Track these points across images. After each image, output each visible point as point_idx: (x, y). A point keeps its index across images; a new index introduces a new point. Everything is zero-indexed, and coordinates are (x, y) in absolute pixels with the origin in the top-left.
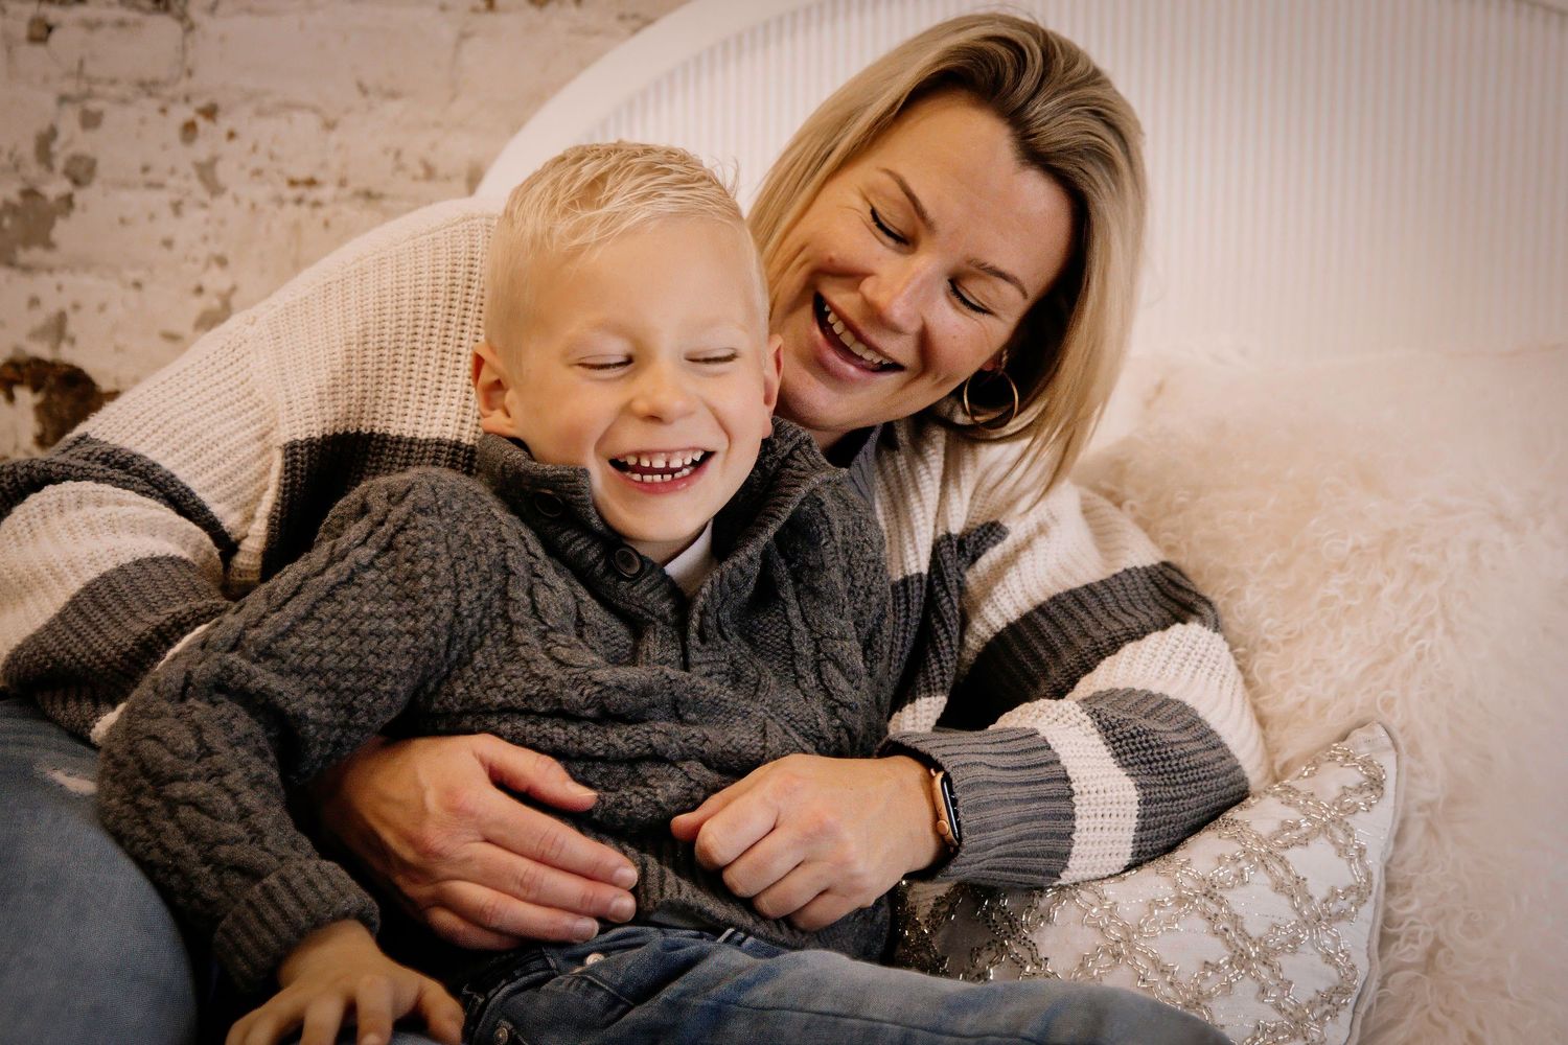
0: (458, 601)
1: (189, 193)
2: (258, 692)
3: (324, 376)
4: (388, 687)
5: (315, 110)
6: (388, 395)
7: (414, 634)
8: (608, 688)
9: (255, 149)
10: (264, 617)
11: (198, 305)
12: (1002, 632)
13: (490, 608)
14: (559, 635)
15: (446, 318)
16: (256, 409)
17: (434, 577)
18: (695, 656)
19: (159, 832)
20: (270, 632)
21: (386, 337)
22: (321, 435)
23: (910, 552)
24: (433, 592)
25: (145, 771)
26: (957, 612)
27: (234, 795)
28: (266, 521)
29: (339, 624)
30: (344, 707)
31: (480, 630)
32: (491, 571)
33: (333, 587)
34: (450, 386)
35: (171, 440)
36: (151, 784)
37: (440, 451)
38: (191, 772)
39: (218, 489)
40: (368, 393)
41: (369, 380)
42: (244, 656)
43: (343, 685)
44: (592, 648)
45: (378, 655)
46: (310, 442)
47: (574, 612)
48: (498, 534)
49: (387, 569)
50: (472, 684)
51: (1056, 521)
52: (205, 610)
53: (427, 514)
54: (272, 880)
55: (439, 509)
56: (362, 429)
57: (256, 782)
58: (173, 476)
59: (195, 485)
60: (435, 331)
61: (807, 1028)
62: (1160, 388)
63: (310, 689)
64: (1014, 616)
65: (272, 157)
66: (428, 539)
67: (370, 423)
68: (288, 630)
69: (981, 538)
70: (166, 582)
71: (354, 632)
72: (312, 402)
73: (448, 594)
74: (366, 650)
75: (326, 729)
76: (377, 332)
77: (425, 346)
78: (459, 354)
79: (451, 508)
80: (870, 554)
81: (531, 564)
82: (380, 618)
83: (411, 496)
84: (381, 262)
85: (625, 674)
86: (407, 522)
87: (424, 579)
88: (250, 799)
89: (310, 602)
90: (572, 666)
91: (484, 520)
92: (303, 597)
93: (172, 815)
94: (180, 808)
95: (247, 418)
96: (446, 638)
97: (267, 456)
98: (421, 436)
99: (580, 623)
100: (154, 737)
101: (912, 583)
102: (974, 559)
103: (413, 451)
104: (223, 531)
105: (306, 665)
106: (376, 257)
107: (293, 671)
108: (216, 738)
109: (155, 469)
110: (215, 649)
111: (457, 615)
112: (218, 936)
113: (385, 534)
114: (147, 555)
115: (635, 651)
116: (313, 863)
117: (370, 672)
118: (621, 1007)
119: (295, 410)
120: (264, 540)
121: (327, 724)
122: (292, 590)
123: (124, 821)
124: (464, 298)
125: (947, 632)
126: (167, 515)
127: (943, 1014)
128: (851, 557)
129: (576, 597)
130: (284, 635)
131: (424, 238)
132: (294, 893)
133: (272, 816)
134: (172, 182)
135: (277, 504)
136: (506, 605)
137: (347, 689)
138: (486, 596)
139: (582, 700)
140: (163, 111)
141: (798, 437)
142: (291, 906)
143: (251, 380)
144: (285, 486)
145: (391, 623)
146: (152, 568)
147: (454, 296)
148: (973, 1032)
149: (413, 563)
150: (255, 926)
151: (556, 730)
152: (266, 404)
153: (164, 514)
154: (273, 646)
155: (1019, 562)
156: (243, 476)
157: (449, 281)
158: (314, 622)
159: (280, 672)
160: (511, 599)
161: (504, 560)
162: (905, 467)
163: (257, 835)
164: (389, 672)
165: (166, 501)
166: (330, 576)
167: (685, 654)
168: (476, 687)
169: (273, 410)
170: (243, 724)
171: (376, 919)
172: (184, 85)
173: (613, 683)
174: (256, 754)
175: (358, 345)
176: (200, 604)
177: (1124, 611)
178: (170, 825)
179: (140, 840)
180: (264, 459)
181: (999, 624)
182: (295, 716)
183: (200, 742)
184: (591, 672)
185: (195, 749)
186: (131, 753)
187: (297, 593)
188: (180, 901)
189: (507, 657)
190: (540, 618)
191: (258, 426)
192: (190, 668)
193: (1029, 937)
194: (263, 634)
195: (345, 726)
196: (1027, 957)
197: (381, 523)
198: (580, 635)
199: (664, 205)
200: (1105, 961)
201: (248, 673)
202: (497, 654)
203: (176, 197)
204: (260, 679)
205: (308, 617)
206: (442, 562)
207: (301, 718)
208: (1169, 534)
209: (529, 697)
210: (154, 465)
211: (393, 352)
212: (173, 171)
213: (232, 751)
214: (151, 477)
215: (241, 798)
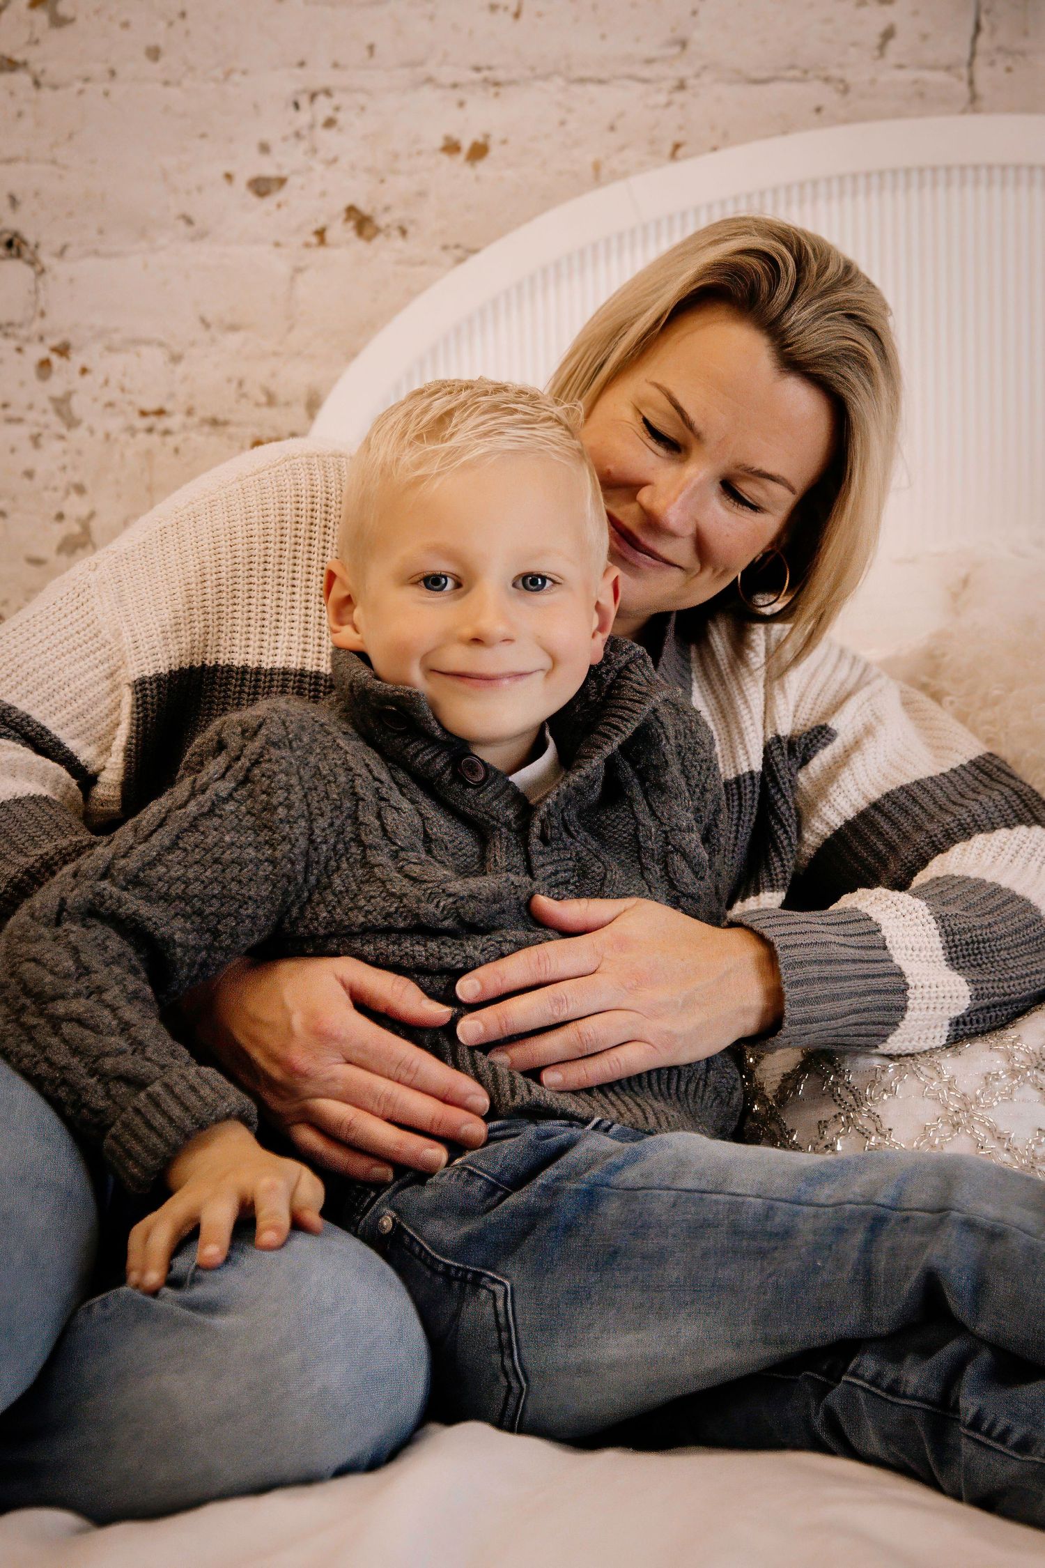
0: (311, 829)
1: (47, 426)
2: (128, 917)
3: (167, 615)
4: (250, 911)
5: (161, 344)
6: (230, 629)
7: (273, 862)
8: (462, 898)
9: (106, 382)
10: (131, 848)
11: (59, 531)
12: (840, 829)
13: (342, 833)
14: (410, 854)
15: (278, 553)
16: (102, 650)
17: (289, 807)
18: (537, 860)
19: (45, 1048)
20: (137, 861)
21: (223, 574)
22: (167, 670)
23: (741, 752)
24: (289, 822)
25: (27, 991)
26: (793, 811)
27: (114, 1010)
28: (122, 754)
29: (203, 853)
30: (208, 930)
31: (335, 855)
32: (340, 800)
33: (195, 819)
34: (289, 617)
35: (25, 684)
36: (34, 1003)
37: (287, 680)
38: (71, 991)
39: (72, 727)
40: (211, 628)
41: (210, 616)
42: (114, 883)
43: (208, 911)
44: (441, 862)
45: (240, 882)
46: (158, 678)
47: (421, 830)
48: (345, 762)
49: (245, 801)
50: (334, 907)
51: (881, 721)
52: (70, 849)
53: (279, 748)
54: (156, 1088)
55: (290, 742)
56: (207, 662)
57: (134, 997)
58: (28, 717)
59: (51, 724)
60: (269, 566)
61: (674, 1205)
62: (965, 582)
63: (177, 914)
64: (850, 814)
65: (123, 390)
66: (282, 771)
67: (214, 656)
68: (155, 859)
69: (811, 741)
70: (30, 822)
71: (216, 861)
72: (157, 640)
73: (303, 823)
74: (229, 876)
75: (192, 952)
76: (215, 570)
77: (261, 581)
78: (294, 586)
79: (301, 741)
80: (703, 755)
81: (377, 789)
82: (241, 847)
83: (263, 731)
84: (212, 504)
85: (474, 883)
86: (261, 755)
87: (280, 810)
88: (130, 1013)
89: (175, 833)
90: (425, 881)
91: (331, 751)
92: (167, 828)
93: (56, 1031)
94: (64, 1025)
95: (96, 659)
96: (303, 864)
97: (116, 693)
98: (267, 665)
99: (427, 839)
100: (34, 960)
101: (745, 781)
102: (805, 761)
103: (260, 680)
104: (79, 765)
105: (173, 892)
106: (206, 499)
107: (161, 898)
108: (91, 958)
109: (12, 711)
110: (86, 877)
111: (312, 841)
112: (108, 1142)
113: (241, 768)
114: (10, 797)
115: (483, 859)
116: (193, 1070)
117: (233, 898)
118: (499, 1194)
119: (141, 648)
120: (122, 772)
121: (193, 947)
122: (156, 823)
123: (10, 1039)
124: (294, 533)
125: (786, 832)
126: (25, 755)
127: (802, 1186)
128: (683, 759)
129: (421, 815)
130: (152, 864)
131: (250, 478)
132: (177, 1097)
133: (150, 1028)
134: (31, 416)
135: (132, 737)
136: (358, 829)
137: (212, 914)
138: (338, 822)
139: (438, 912)
140: (19, 350)
141: (633, 652)
142: (176, 1111)
143: (96, 623)
144: (138, 720)
145: (251, 852)
146: (16, 810)
147: (284, 531)
148: (831, 1201)
149: (268, 794)
150: (144, 1131)
151: (417, 948)
152: (113, 645)
153: (22, 755)
154: (142, 875)
155: (851, 763)
156: (94, 712)
157: (278, 518)
158: (178, 852)
159: (148, 899)
160: (362, 824)
161: (353, 787)
162: (728, 670)
163: (138, 1046)
164: (250, 898)
165: (23, 741)
166: (192, 808)
167: (528, 859)
168: (338, 910)
169: (119, 650)
170: (116, 944)
171: (254, 1119)
172: (38, 325)
173: (466, 893)
174: (130, 971)
175: (197, 584)
176: (65, 843)
177: (954, 803)
178: (54, 1041)
179: (26, 1056)
180: (113, 696)
181: (838, 822)
182: (163, 939)
183: (77, 961)
184: (443, 886)
185: (73, 969)
186: (12, 975)
187: (161, 825)
188: (69, 1111)
189: (364, 879)
190: (390, 839)
191: (106, 665)
192: (64, 894)
193: (873, 1109)
194: (132, 863)
195: (209, 948)
196: (873, 1130)
197: (238, 758)
198: (429, 851)
199: (502, 442)
200: (945, 1130)
201: (119, 900)
202: (354, 876)
203: (35, 430)
204: (129, 905)
205: (174, 846)
206: (296, 793)
207: (169, 942)
208: (986, 727)
209: (389, 915)
210: (10, 708)
211: (231, 588)
212: (30, 407)
213: (107, 969)
214: (9, 719)
215: (120, 1013)
